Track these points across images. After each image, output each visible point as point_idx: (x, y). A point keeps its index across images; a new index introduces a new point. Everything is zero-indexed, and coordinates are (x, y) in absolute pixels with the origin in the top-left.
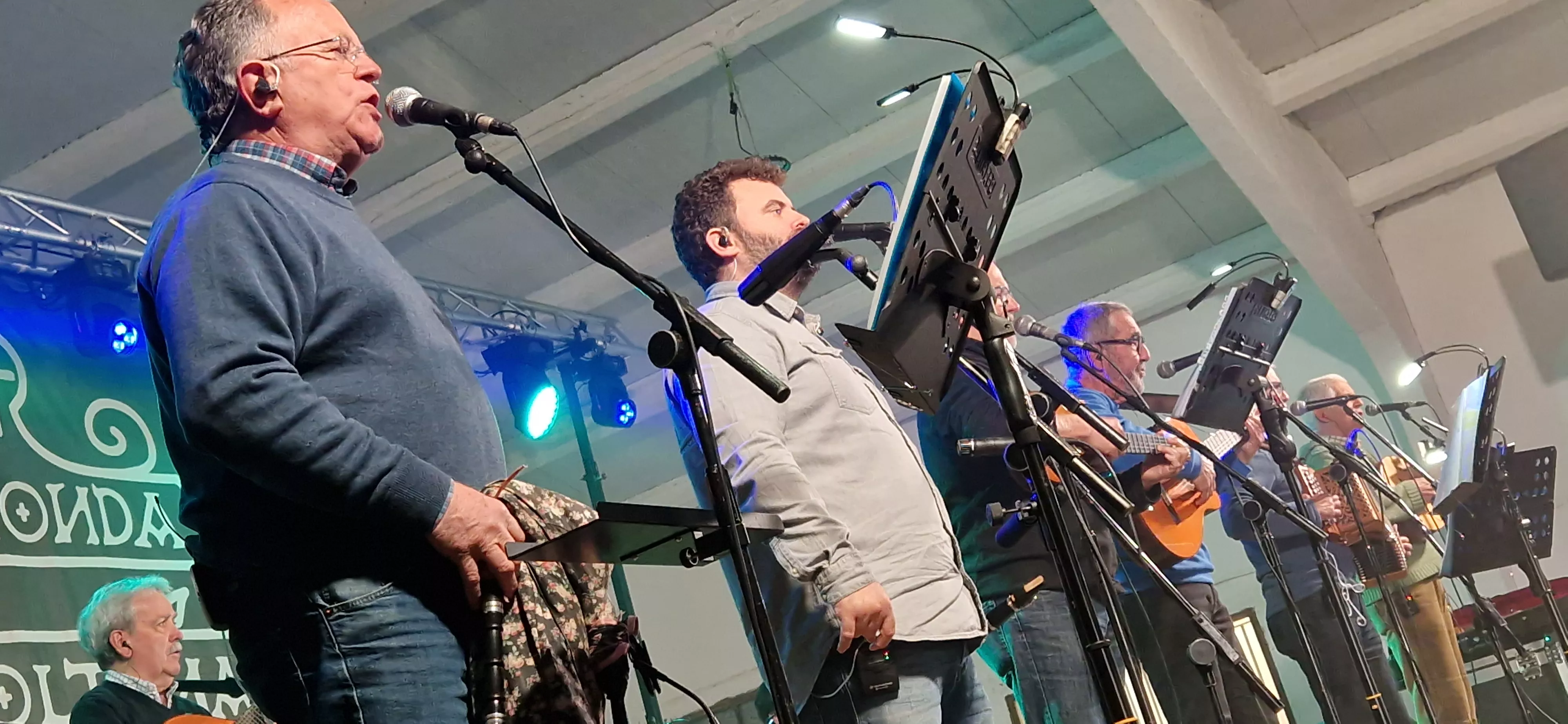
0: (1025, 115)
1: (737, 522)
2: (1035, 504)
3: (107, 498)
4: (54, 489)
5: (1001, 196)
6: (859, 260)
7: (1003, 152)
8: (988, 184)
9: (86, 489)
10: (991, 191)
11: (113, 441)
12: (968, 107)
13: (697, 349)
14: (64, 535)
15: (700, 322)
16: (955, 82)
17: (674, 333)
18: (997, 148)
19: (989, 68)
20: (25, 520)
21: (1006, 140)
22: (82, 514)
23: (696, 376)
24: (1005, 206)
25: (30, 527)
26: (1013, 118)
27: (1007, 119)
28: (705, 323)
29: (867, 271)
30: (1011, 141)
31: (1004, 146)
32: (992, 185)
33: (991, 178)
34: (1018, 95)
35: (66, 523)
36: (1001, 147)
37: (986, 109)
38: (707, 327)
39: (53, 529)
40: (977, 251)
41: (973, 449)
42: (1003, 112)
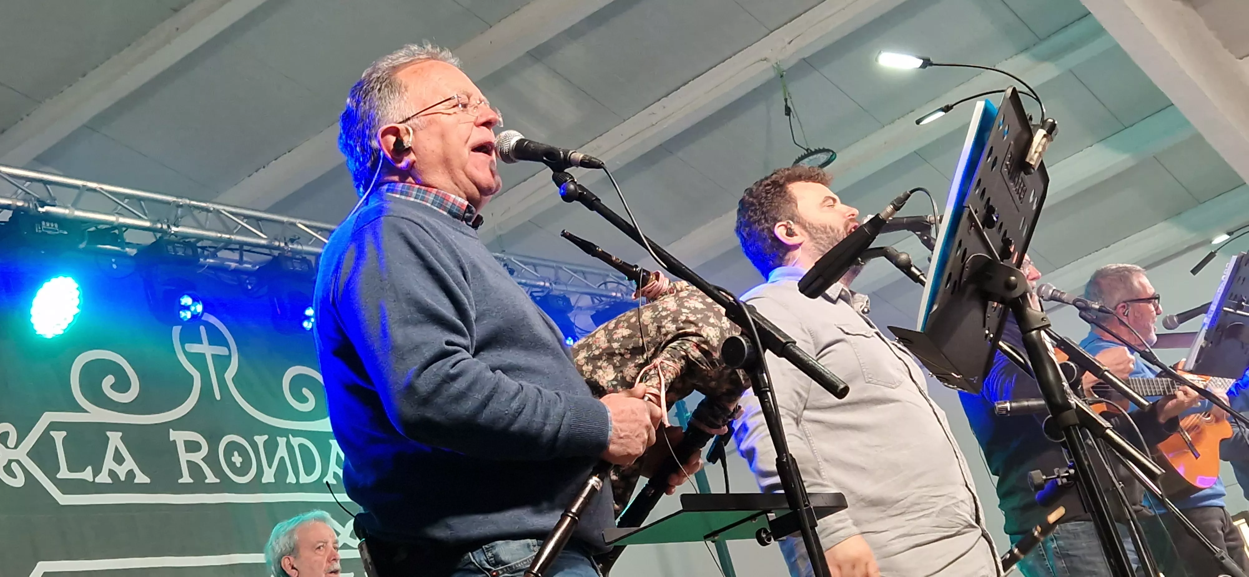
0: (1051, 129)
1: (806, 506)
2: (1072, 471)
3: (301, 446)
4: (261, 440)
5: (1031, 200)
6: (903, 257)
7: (1032, 163)
8: (1020, 191)
9: (285, 439)
10: (1022, 196)
11: (304, 400)
12: (1001, 127)
13: (765, 351)
14: (269, 477)
15: (766, 327)
16: (988, 106)
17: (743, 338)
18: (1027, 160)
19: (1017, 89)
20: (238, 465)
21: (1036, 152)
22: (282, 459)
23: (765, 375)
24: (1034, 207)
25: (243, 471)
26: (1041, 132)
27: (1035, 134)
28: (770, 327)
29: (911, 266)
30: (1040, 153)
31: (1033, 158)
32: (1023, 192)
33: (1022, 186)
34: (1044, 110)
35: (270, 467)
36: (1031, 159)
37: (1016, 126)
38: (773, 332)
39: (260, 472)
40: (1012, 250)
41: (1009, 409)
42: (1032, 127)
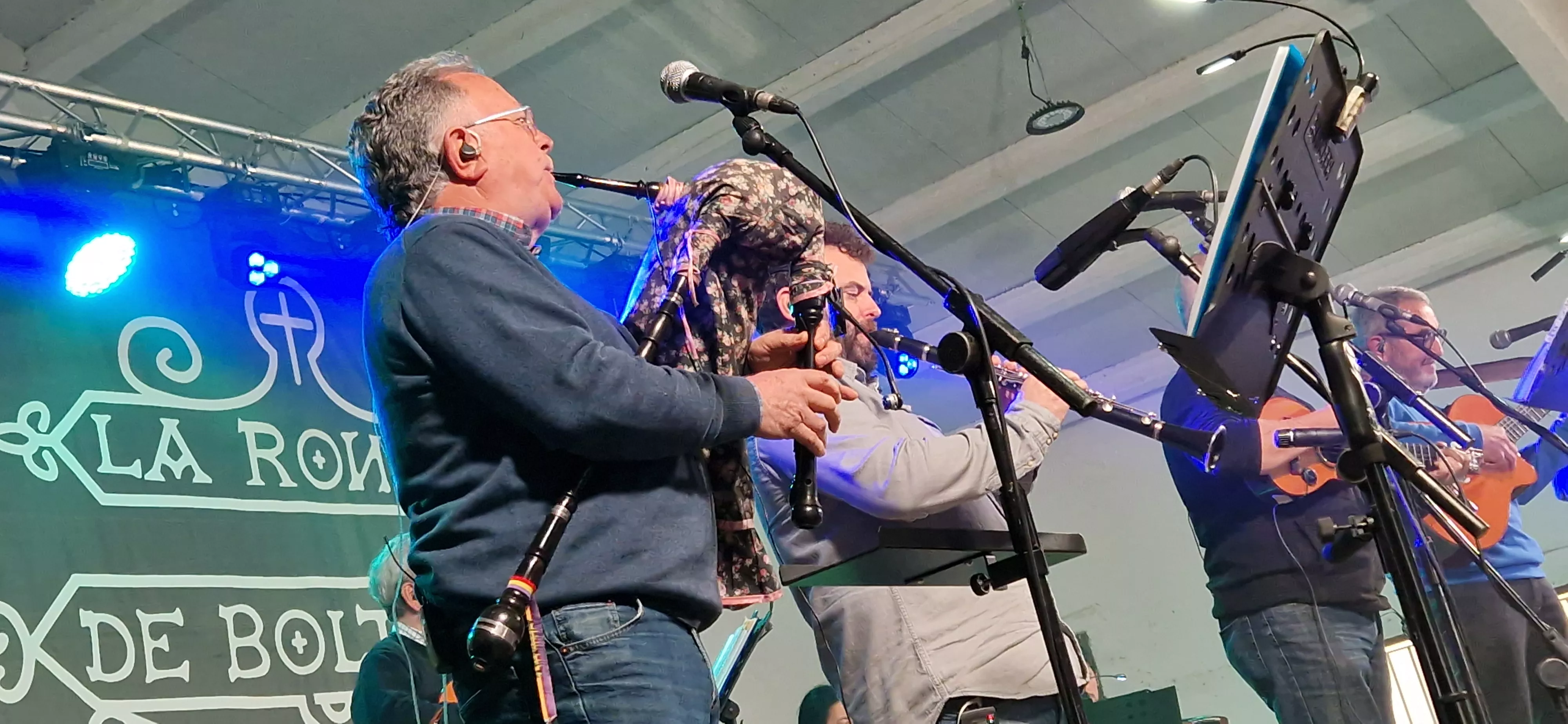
0: (1371, 87)
1: (1035, 548)
5: (1339, 175)
6: (1171, 242)
7: (1344, 128)
8: (1326, 164)
10: (1328, 171)
12: (1308, 81)
13: (992, 353)
14: (357, 483)
15: (995, 323)
16: (1294, 54)
17: (966, 335)
18: (1338, 125)
19: (1332, 34)
21: (1349, 115)
22: (375, 461)
23: (991, 382)
24: (1342, 185)
26: (1358, 90)
27: (1350, 91)
28: (1000, 323)
29: (1180, 254)
30: (1355, 117)
31: (1346, 122)
32: (1329, 164)
33: (1329, 157)
34: (1363, 62)
35: (359, 470)
36: (1343, 124)
37: (1327, 80)
38: (1003, 329)
40: (1311, 238)
41: (1292, 439)
42: (1346, 83)
